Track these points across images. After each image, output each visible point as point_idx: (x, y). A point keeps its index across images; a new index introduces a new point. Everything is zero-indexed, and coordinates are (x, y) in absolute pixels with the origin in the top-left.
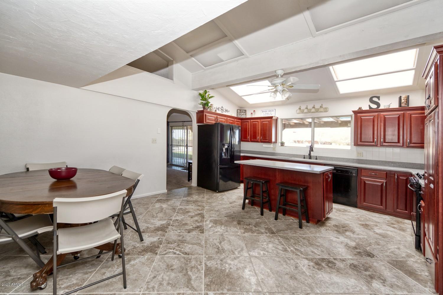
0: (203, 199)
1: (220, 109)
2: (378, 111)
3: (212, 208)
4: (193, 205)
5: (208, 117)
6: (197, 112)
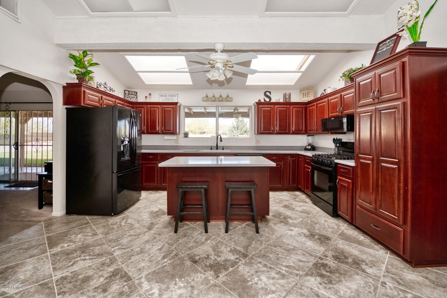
0: (96, 238)
1: (102, 85)
2: (270, 103)
3: (127, 250)
4: (85, 259)
5: (89, 95)
6: (66, 85)
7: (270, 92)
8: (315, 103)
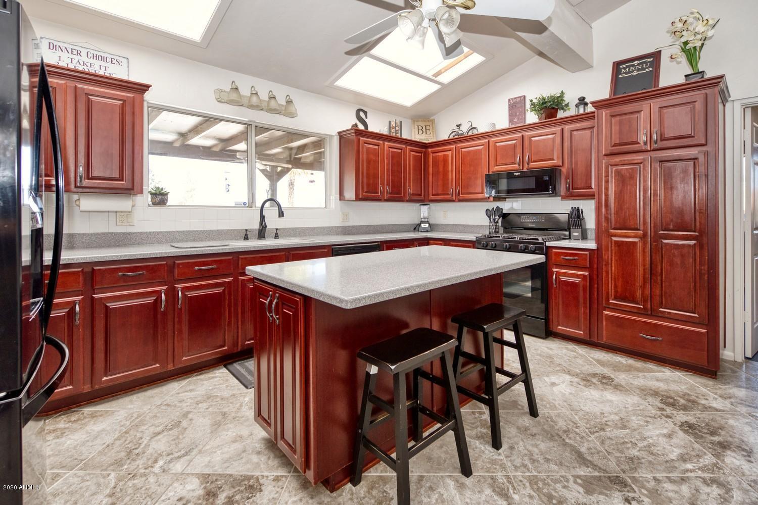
7: (365, 113)
8: (453, 146)
